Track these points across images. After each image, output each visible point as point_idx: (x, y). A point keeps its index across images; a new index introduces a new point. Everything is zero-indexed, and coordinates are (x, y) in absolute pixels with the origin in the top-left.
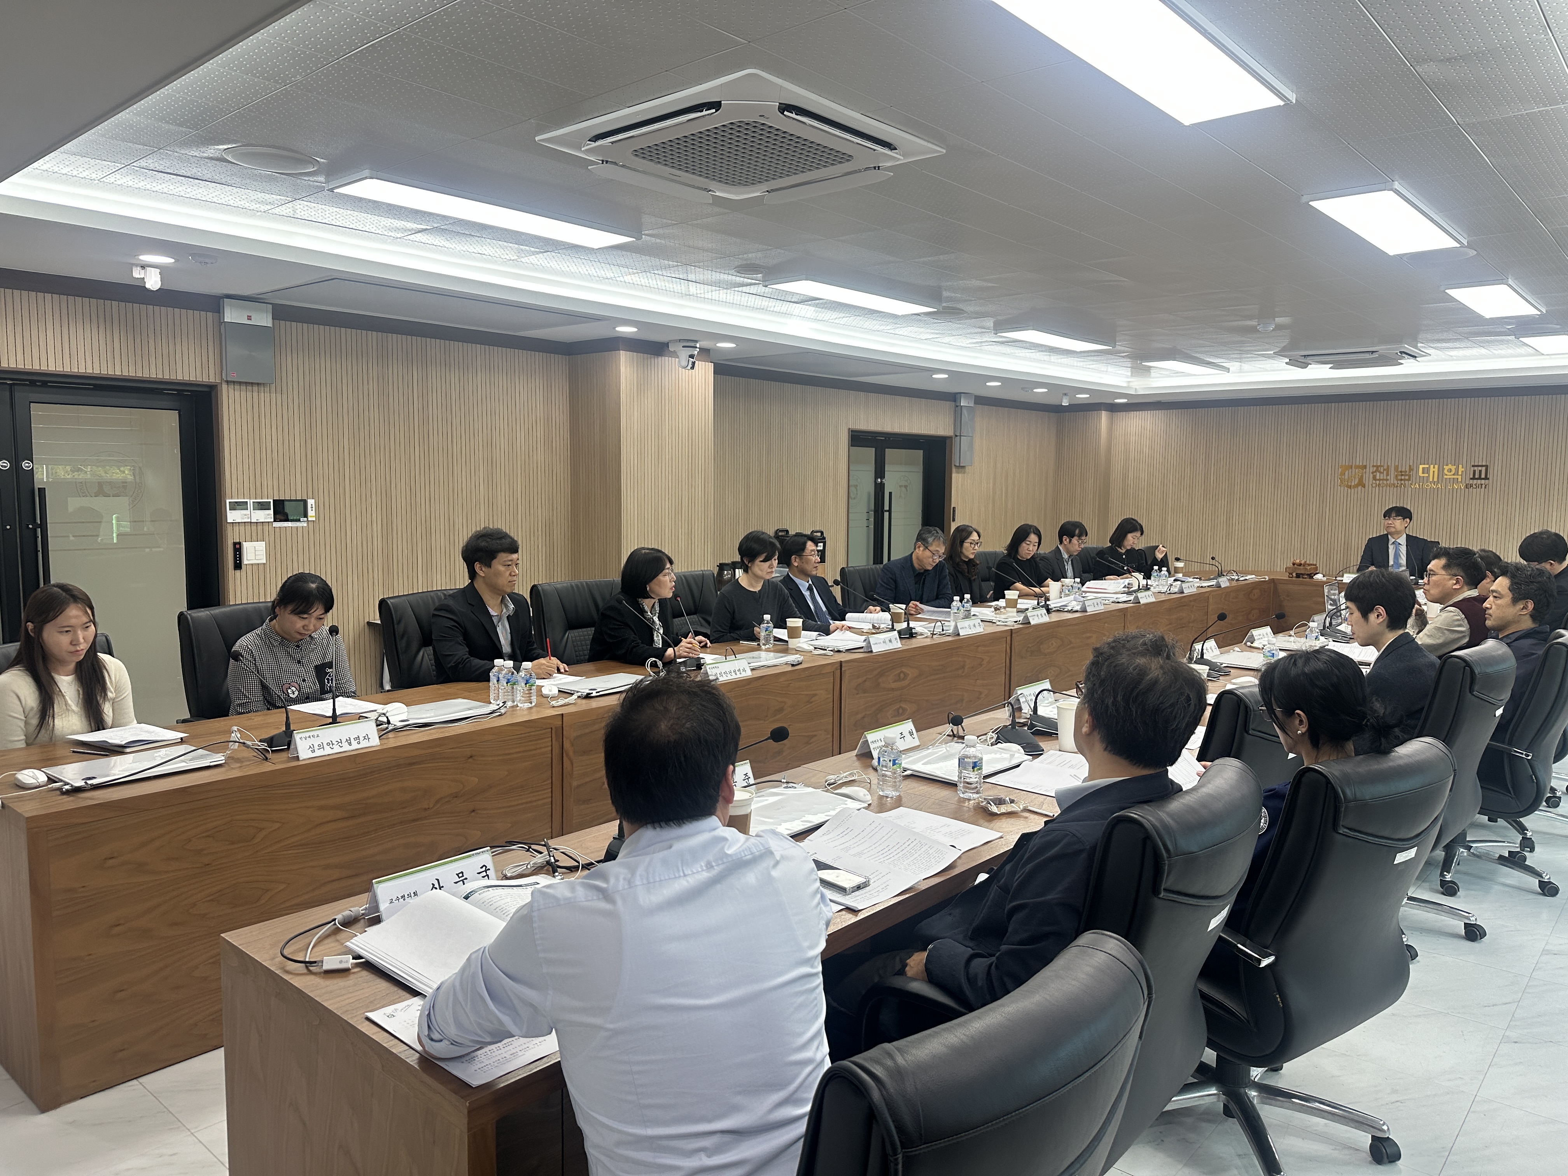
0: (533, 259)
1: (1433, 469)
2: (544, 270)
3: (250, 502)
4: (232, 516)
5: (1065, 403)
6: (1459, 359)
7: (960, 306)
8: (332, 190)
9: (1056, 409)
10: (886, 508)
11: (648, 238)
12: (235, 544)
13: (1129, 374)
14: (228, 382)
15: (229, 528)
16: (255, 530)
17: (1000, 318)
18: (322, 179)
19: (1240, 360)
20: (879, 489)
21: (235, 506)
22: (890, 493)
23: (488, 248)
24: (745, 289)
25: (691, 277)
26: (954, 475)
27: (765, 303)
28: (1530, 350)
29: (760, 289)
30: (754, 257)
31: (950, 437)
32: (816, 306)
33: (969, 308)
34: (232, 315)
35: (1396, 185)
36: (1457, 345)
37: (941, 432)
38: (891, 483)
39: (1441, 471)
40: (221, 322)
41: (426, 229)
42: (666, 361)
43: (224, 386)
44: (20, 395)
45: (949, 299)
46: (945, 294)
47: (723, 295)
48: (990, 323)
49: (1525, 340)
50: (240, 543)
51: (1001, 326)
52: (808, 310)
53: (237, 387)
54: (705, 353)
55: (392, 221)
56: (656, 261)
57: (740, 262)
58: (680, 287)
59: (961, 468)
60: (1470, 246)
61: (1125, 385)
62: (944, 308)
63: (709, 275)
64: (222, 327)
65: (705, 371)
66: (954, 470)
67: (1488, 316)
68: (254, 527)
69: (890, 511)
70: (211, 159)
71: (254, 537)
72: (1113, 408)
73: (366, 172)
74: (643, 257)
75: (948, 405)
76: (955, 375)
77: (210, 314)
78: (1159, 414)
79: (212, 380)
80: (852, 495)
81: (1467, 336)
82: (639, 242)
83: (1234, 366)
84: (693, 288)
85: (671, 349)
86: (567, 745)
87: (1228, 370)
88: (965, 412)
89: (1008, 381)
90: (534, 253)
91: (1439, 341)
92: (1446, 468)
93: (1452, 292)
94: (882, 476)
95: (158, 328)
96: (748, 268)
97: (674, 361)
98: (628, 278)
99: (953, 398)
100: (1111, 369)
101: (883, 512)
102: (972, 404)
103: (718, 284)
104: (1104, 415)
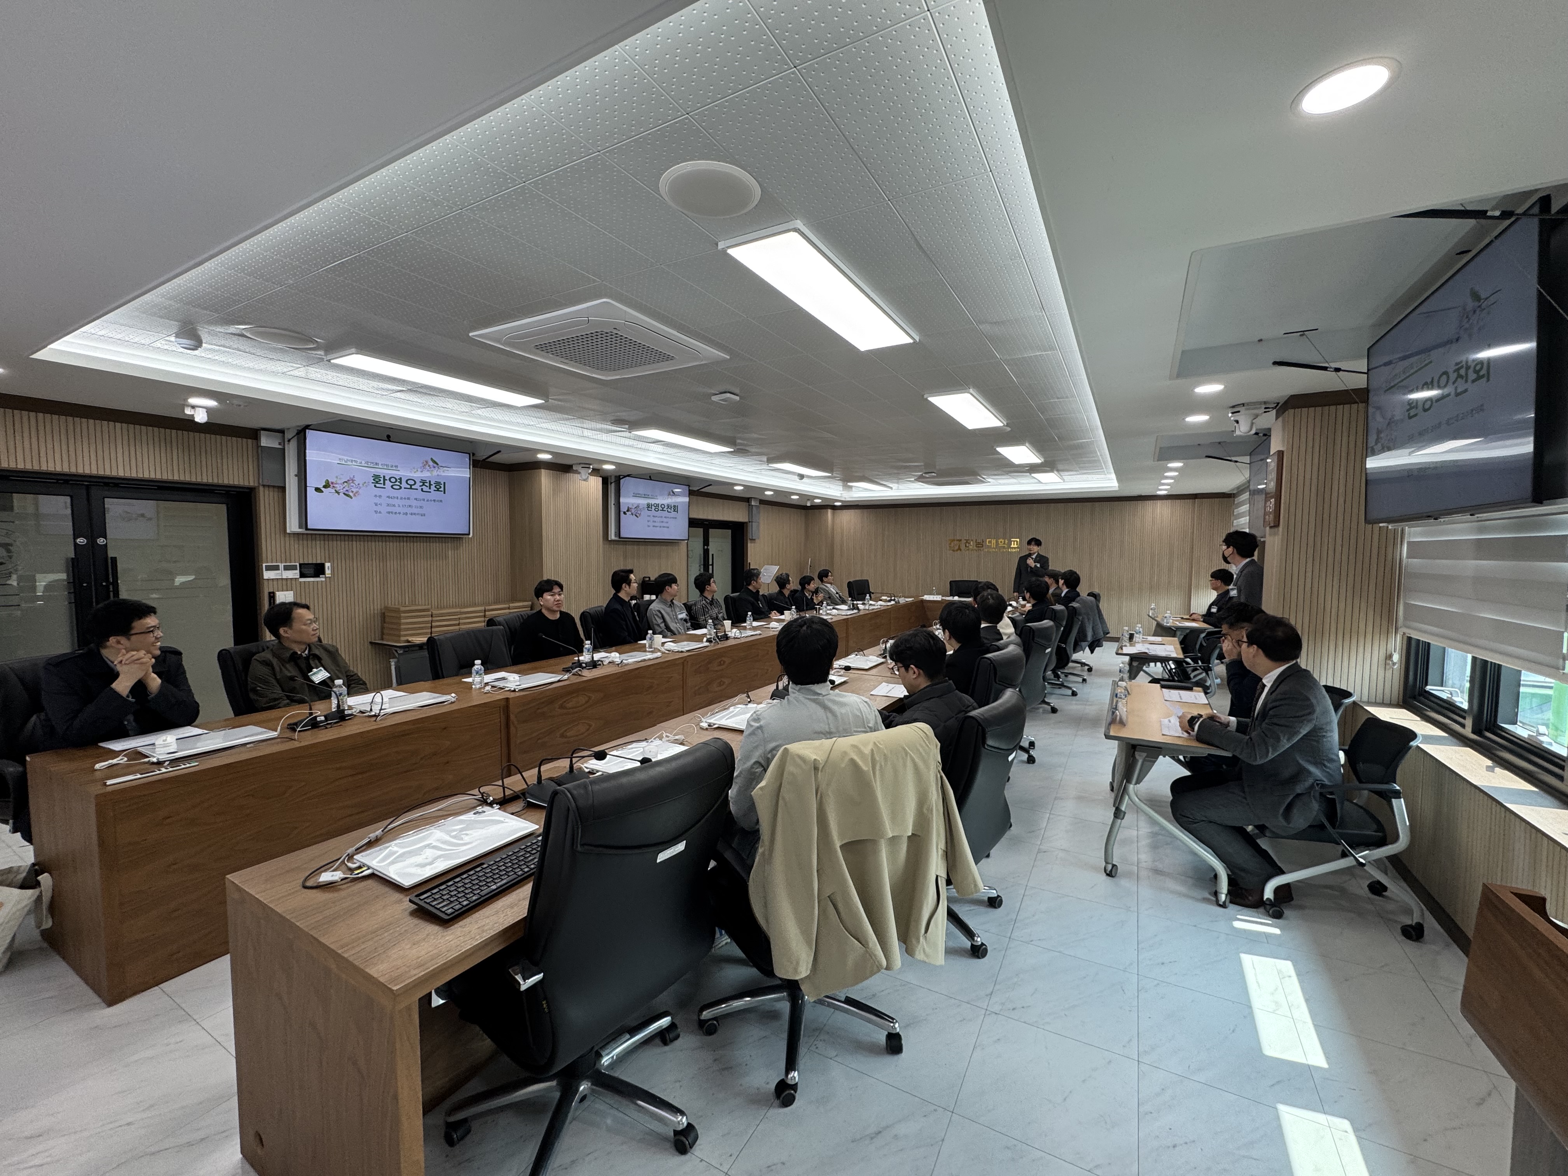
0: (479, 412)
1: (994, 541)
2: (486, 418)
3: (281, 566)
4: (267, 575)
5: (809, 504)
6: (1004, 484)
7: (747, 448)
8: (329, 361)
9: (804, 508)
10: (710, 563)
11: (553, 401)
12: (270, 593)
13: (841, 489)
14: (264, 486)
15: (266, 583)
16: (286, 584)
17: (771, 456)
18: (322, 353)
19: (898, 483)
20: (706, 552)
21: (269, 568)
22: (713, 555)
23: (450, 404)
24: (617, 434)
25: (585, 426)
26: (749, 545)
27: (631, 442)
28: (1036, 481)
29: (627, 434)
30: (623, 415)
31: (746, 523)
32: (663, 445)
33: (753, 450)
34: (266, 441)
35: (971, 390)
36: (1003, 477)
37: (741, 520)
38: (713, 548)
39: (997, 542)
40: (258, 446)
41: (402, 391)
42: (571, 476)
43: (261, 488)
44: (95, 492)
45: (741, 444)
46: (739, 441)
47: (604, 437)
48: (765, 459)
49: (1033, 475)
50: (274, 593)
51: (770, 461)
52: (658, 448)
53: (271, 489)
54: (596, 472)
55: (378, 384)
56: (559, 415)
57: (612, 418)
58: (579, 431)
59: (753, 540)
60: (1007, 425)
61: (839, 495)
62: (738, 449)
63: (594, 425)
64: (260, 449)
65: (595, 483)
66: (749, 541)
67: (1017, 463)
68: (284, 582)
69: (712, 565)
70: (234, 334)
71: (285, 588)
72: (834, 508)
73: (353, 350)
74: (552, 413)
75: (745, 504)
76: (747, 487)
77: (250, 441)
78: (858, 511)
79: (252, 484)
80: (690, 556)
81: (1008, 473)
82: (547, 403)
83: (895, 486)
84: (587, 433)
85: (574, 468)
86: (512, 717)
87: (891, 488)
88: (754, 508)
89: (777, 492)
90: (479, 408)
91: (996, 475)
92: (1000, 541)
93: (999, 449)
94: (708, 545)
95: (208, 449)
96: (618, 422)
97: (576, 476)
98: (544, 425)
99: (748, 500)
100: (832, 486)
101: (708, 565)
102: (758, 504)
103: (601, 430)
104: (830, 511)
